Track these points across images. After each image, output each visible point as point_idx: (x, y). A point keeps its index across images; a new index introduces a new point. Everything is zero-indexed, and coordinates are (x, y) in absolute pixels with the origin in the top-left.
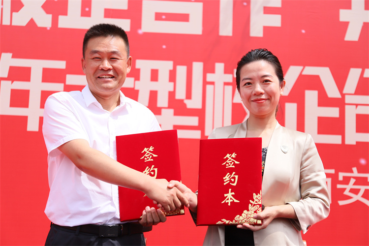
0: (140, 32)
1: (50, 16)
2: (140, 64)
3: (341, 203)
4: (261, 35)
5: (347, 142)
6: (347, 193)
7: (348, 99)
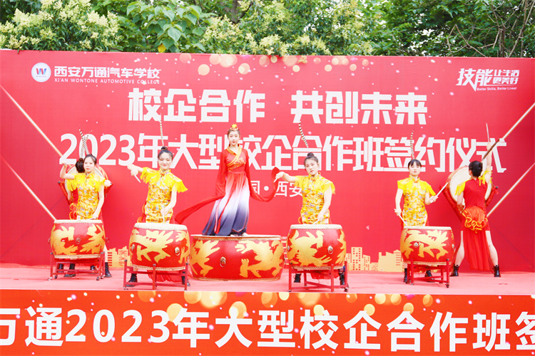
0: (201, 122)
1: (160, 116)
2: (201, 136)
3: (291, 196)
4: (255, 121)
5: (294, 169)
6: (293, 191)
7: (294, 150)
